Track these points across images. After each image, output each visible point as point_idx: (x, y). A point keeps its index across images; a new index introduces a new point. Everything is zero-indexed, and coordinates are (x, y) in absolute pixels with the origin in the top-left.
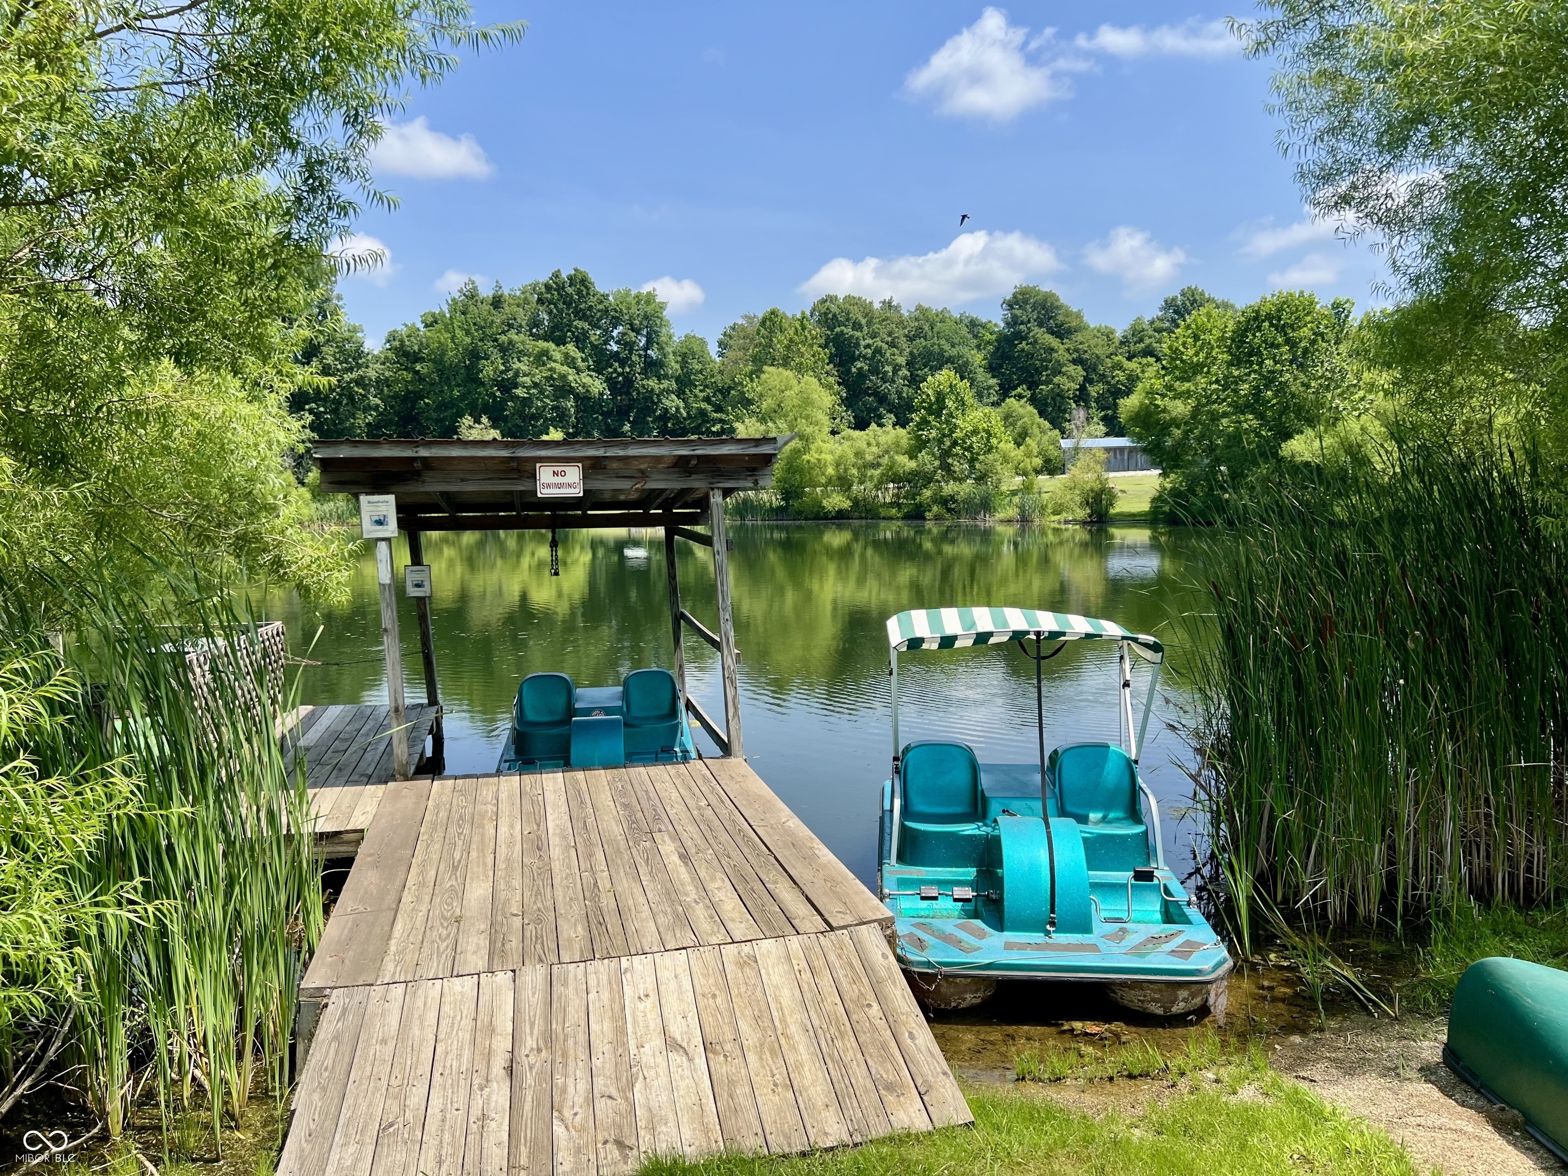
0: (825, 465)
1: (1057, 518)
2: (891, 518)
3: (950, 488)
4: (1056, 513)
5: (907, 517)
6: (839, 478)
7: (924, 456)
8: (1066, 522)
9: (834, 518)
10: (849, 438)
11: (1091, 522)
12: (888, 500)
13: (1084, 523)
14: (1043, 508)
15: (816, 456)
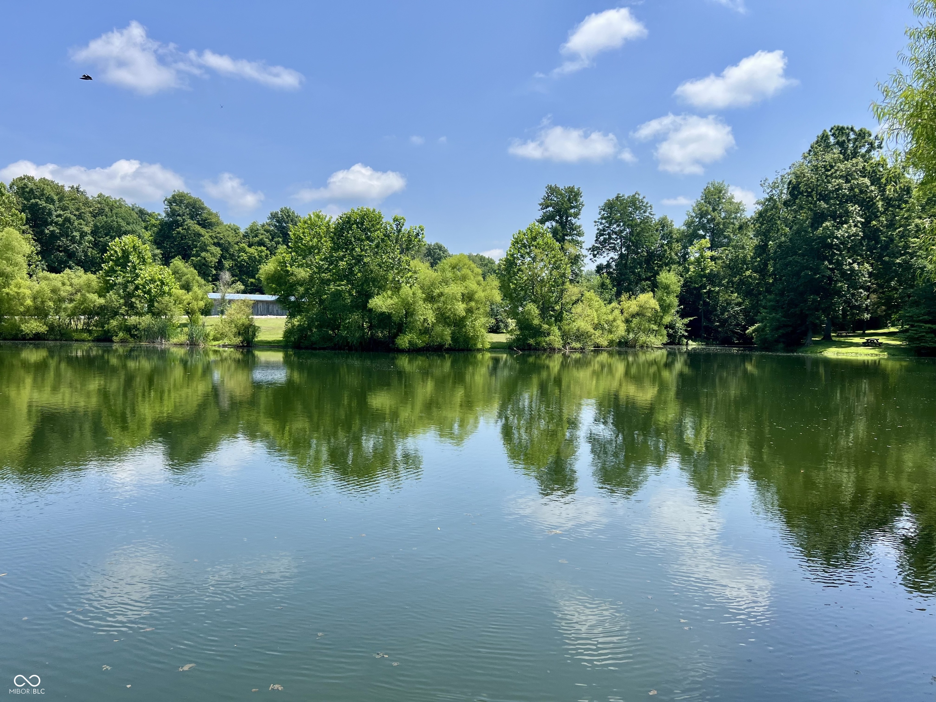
0: (24, 297)
1: (217, 343)
2: (83, 341)
3: (133, 320)
4: (215, 339)
5: (97, 340)
6: (36, 308)
7: (112, 295)
8: (224, 346)
9: (31, 339)
10: (46, 278)
11: (243, 346)
12: (80, 327)
13: (236, 347)
14: (207, 336)
15: (16, 290)
